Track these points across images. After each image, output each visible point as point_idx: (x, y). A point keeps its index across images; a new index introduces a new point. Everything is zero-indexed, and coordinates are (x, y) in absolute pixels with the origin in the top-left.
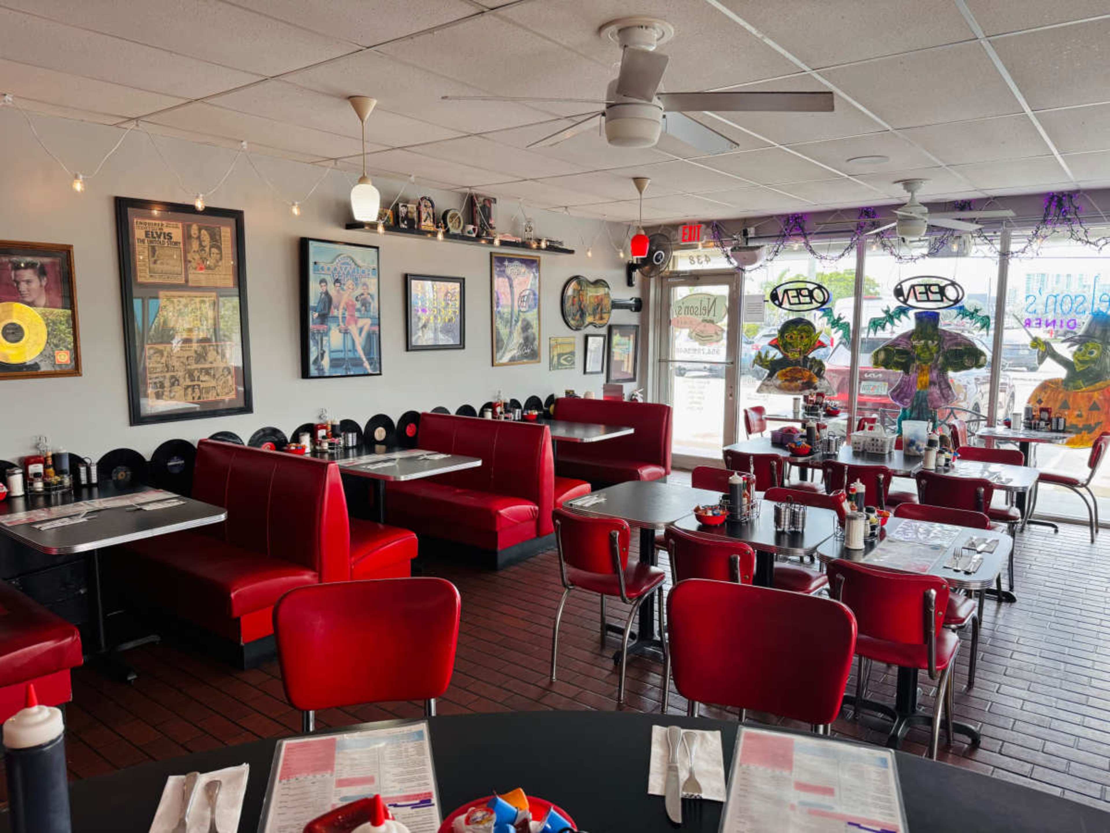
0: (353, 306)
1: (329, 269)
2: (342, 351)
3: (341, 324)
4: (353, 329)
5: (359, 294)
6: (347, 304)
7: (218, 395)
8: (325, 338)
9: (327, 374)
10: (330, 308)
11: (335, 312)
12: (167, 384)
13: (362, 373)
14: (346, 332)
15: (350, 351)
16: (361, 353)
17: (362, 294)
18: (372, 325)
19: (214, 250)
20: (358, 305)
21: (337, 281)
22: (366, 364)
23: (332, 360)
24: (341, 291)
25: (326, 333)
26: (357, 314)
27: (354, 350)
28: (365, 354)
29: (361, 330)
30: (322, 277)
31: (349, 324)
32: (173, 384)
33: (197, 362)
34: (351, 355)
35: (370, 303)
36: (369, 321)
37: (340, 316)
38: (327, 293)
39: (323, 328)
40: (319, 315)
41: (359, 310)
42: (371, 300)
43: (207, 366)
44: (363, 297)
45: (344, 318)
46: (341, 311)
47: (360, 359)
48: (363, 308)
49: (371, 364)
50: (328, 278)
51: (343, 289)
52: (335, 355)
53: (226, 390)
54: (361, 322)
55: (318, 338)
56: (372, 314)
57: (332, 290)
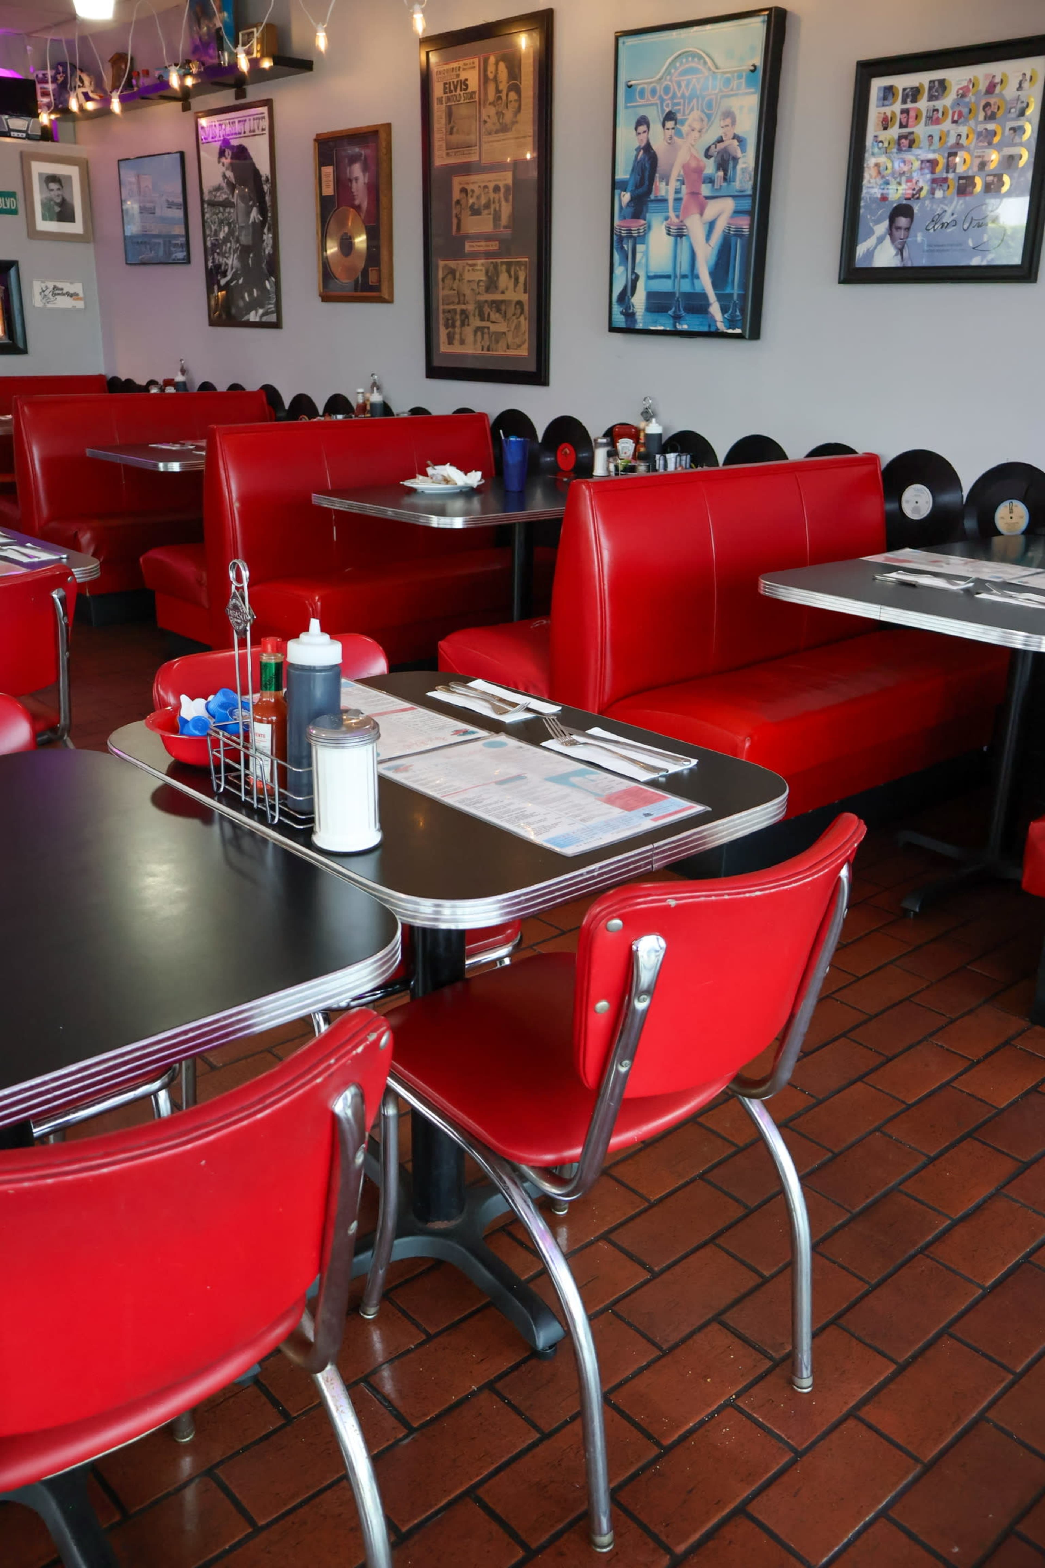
0: (699, 170)
1: (654, 92)
2: (668, 277)
3: (672, 214)
4: (695, 226)
5: (715, 138)
6: (685, 167)
7: (508, 347)
8: (640, 248)
9: (640, 326)
10: (652, 180)
11: (663, 189)
12: (458, 323)
13: (705, 329)
14: (679, 234)
15: (684, 277)
16: (706, 283)
17: (720, 140)
18: (737, 212)
19: (513, 96)
20: (710, 167)
21: (670, 116)
22: (715, 309)
23: (651, 295)
24: (675, 139)
25: (641, 238)
26: (705, 190)
27: (693, 275)
28: (715, 285)
29: (712, 225)
30: (642, 112)
31: (687, 214)
32: (463, 324)
33: (487, 290)
34: (685, 286)
35: (735, 160)
36: (729, 205)
37: (671, 198)
38: (648, 148)
39: (636, 226)
40: (632, 199)
41: (711, 181)
42: (739, 154)
43: (498, 297)
44: (720, 146)
45: (678, 200)
46: (673, 184)
47: (704, 296)
48: (721, 173)
49: (724, 310)
50: (655, 116)
51: (679, 134)
52: (664, 286)
53: (518, 341)
54: (713, 209)
55: (628, 246)
56: (737, 185)
57: (658, 138)
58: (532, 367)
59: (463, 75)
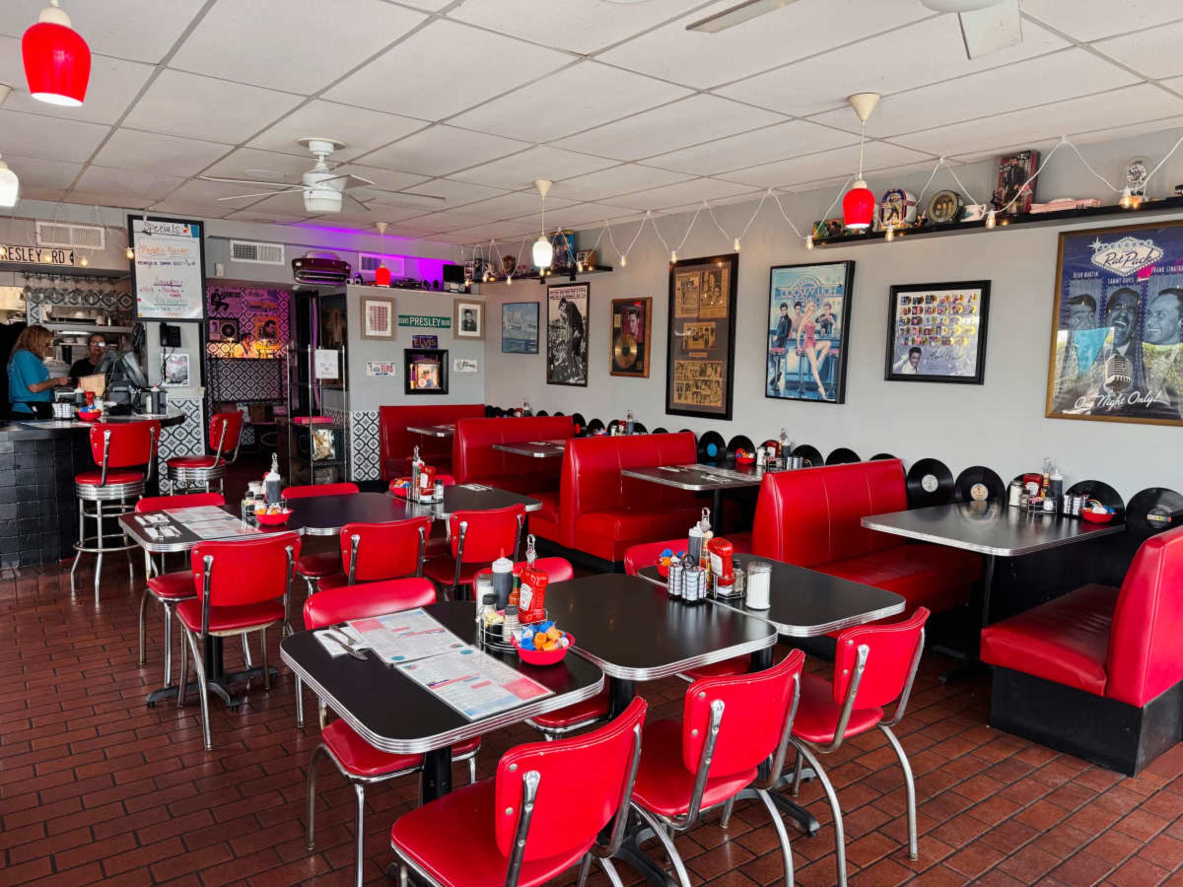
0: (813, 328)
1: (790, 293)
2: (797, 374)
3: (799, 346)
4: (811, 352)
5: (821, 314)
6: (805, 326)
7: (711, 401)
8: (782, 361)
9: (782, 395)
10: (789, 330)
11: (793, 335)
12: (684, 389)
13: (816, 398)
14: (803, 355)
15: (805, 374)
16: (816, 377)
17: (823, 315)
18: (832, 347)
19: (717, 289)
20: (818, 327)
21: (798, 304)
22: (822, 390)
23: (787, 382)
24: (802, 314)
25: (784, 356)
26: (816, 337)
27: (810, 373)
28: (822, 379)
29: (819, 353)
30: (783, 301)
31: (806, 347)
32: (687, 390)
33: (701, 375)
34: (806, 379)
35: (831, 324)
36: (828, 344)
37: (798, 339)
38: (786, 317)
39: (780, 350)
40: (778, 339)
41: (819, 332)
42: (833, 321)
43: (707, 378)
44: (824, 318)
45: (802, 341)
46: (799, 333)
47: (816, 384)
48: (824, 330)
49: (826, 390)
50: (789, 303)
51: (803, 312)
52: (796, 378)
53: (716, 399)
54: (819, 345)
55: (776, 359)
56: (832, 335)
57: (792, 313)
58: (723, 411)
59: (691, 279)
